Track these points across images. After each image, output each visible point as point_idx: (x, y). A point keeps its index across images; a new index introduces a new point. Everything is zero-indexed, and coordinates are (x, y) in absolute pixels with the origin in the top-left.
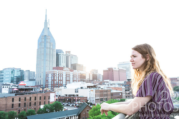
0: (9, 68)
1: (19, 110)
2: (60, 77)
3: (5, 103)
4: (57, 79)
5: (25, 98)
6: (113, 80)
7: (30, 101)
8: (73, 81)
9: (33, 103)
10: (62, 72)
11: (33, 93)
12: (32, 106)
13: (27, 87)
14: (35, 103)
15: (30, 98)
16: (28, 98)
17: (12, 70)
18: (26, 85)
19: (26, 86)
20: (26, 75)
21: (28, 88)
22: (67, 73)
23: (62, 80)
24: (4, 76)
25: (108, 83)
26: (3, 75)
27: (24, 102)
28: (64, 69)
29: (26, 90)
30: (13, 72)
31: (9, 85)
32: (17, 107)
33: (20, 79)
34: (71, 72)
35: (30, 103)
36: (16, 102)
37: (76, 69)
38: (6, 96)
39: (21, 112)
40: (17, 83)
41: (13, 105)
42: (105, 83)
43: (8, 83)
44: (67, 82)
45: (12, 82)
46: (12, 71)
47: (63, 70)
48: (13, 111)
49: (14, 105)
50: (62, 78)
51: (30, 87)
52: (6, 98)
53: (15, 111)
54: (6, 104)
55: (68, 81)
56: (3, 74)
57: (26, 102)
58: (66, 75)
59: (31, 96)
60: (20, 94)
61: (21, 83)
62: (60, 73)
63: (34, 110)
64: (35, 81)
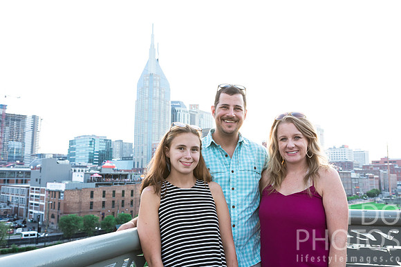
0: (85, 136)
1: (103, 214)
3: (78, 200)
5: (114, 192)
7: (123, 198)
9: (127, 202)
11: (129, 183)
12: (125, 207)
13: (118, 170)
14: (132, 202)
15: (123, 191)
16: (119, 192)
17: (91, 140)
18: (116, 168)
19: (115, 170)
20: (116, 148)
21: (119, 173)
24: (77, 150)
26: (74, 149)
27: (112, 200)
29: (115, 176)
30: (93, 143)
31: (86, 167)
32: (100, 208)
33: (106, 155)
35: (123, 201)
36: (98, 199)
38: (79, 188)
39: (105, 217)
40: (100, 164)
41: (92, 203)
43: (84, 164)
45: (91, 161)
46: (91, 142)
48: (91, 215)
49: (94, 204)
51: (123, 173)
52: (79, 190)
53: (96, 216)
54: (80, 202)
56: (74, 146)
57: (116, 199)
59: (124, 187)
60: (104, 184)
61: (107, 164)
63: (129, 214)
64: (133, 161)
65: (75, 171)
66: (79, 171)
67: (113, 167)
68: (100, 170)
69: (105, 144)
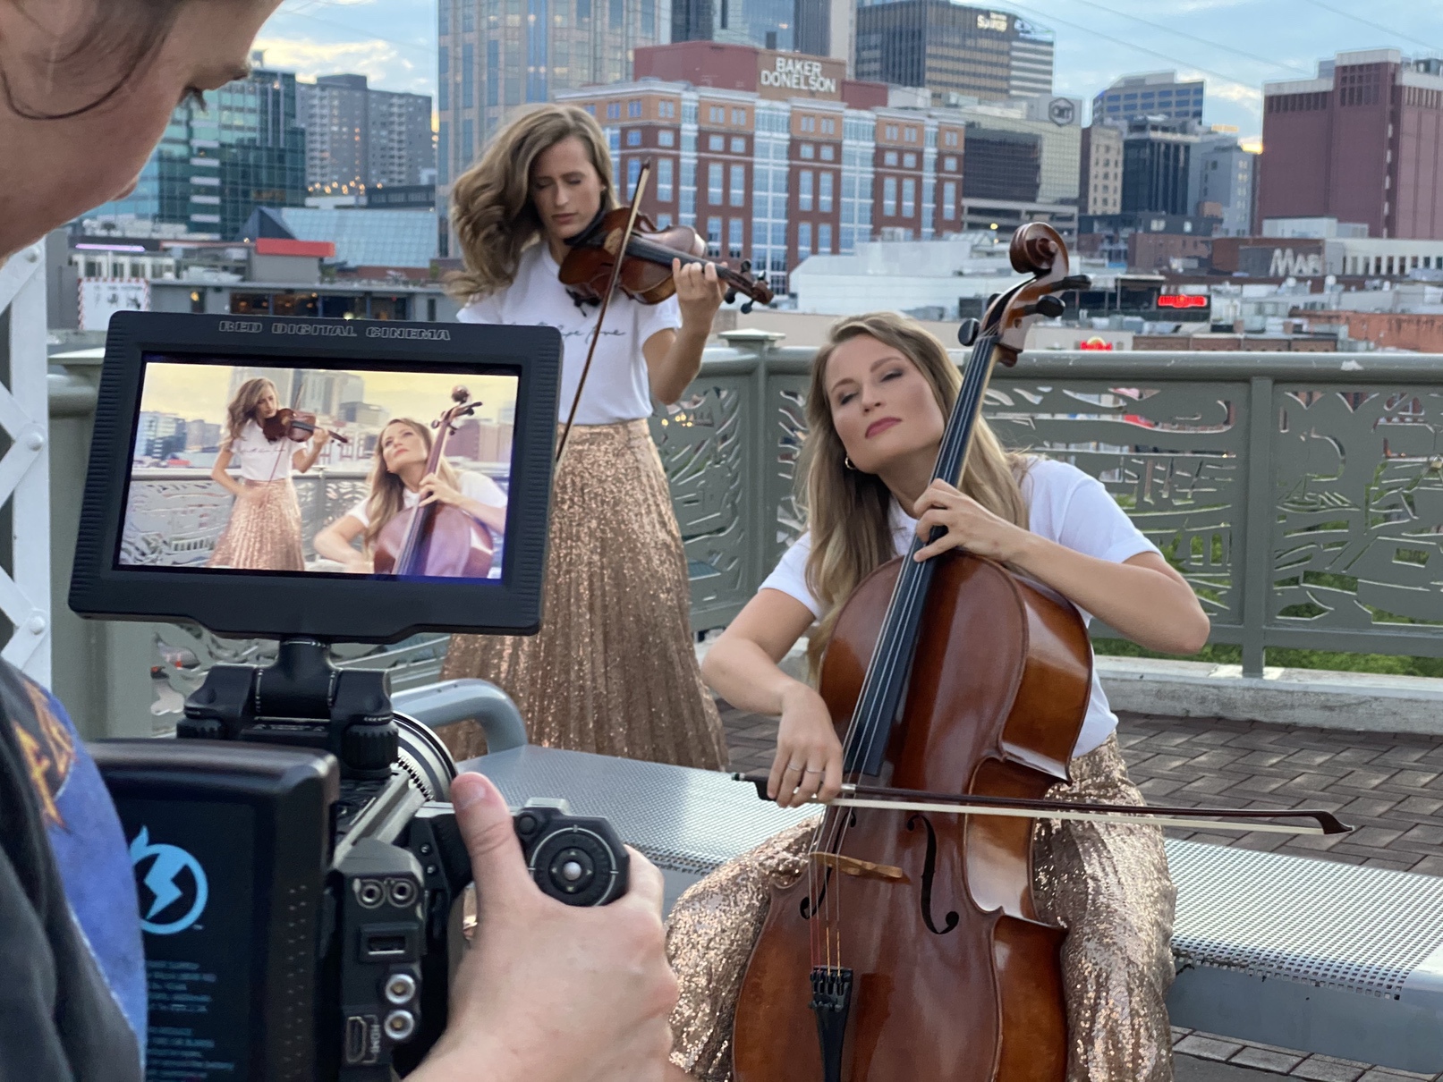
2: (715, 171)
4: (688, 189)
6: (1386, 226)
8: (879, 223)
10: (749, 110)
13: (348, 272)
18: (336, 256)
19: (329, 270)
20: (326, 131)
21: (356, 286)
22: (807, 126)
23: (746, 212)
25: (1309, 265)
28: (767, 78)
29: (336, 306)
33: (262, 176)
34: (851, 115)
37: (916, 80)
40: (231, 232)
42: (1281, 261)
44: (805, 229)
45: (174, 207)
47: (751, 85)
50: (749, 186)
51: (380, 285)
55: (815, 216)
58: (793, 149)
62: (716, 117)
64: (433, 215)
65: (92, 270)
66: (117, 271)
67: (318, 251)
68: (241, 269)
69: (253, 101)
